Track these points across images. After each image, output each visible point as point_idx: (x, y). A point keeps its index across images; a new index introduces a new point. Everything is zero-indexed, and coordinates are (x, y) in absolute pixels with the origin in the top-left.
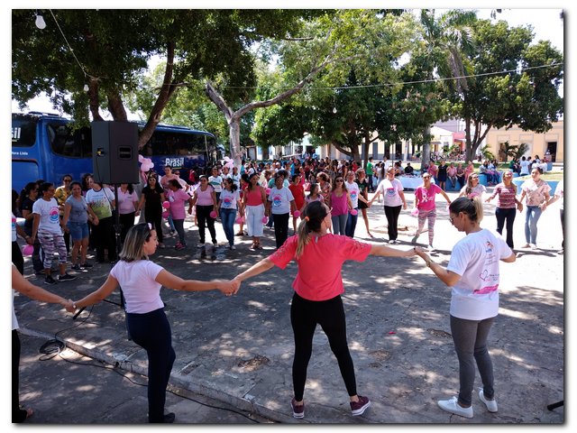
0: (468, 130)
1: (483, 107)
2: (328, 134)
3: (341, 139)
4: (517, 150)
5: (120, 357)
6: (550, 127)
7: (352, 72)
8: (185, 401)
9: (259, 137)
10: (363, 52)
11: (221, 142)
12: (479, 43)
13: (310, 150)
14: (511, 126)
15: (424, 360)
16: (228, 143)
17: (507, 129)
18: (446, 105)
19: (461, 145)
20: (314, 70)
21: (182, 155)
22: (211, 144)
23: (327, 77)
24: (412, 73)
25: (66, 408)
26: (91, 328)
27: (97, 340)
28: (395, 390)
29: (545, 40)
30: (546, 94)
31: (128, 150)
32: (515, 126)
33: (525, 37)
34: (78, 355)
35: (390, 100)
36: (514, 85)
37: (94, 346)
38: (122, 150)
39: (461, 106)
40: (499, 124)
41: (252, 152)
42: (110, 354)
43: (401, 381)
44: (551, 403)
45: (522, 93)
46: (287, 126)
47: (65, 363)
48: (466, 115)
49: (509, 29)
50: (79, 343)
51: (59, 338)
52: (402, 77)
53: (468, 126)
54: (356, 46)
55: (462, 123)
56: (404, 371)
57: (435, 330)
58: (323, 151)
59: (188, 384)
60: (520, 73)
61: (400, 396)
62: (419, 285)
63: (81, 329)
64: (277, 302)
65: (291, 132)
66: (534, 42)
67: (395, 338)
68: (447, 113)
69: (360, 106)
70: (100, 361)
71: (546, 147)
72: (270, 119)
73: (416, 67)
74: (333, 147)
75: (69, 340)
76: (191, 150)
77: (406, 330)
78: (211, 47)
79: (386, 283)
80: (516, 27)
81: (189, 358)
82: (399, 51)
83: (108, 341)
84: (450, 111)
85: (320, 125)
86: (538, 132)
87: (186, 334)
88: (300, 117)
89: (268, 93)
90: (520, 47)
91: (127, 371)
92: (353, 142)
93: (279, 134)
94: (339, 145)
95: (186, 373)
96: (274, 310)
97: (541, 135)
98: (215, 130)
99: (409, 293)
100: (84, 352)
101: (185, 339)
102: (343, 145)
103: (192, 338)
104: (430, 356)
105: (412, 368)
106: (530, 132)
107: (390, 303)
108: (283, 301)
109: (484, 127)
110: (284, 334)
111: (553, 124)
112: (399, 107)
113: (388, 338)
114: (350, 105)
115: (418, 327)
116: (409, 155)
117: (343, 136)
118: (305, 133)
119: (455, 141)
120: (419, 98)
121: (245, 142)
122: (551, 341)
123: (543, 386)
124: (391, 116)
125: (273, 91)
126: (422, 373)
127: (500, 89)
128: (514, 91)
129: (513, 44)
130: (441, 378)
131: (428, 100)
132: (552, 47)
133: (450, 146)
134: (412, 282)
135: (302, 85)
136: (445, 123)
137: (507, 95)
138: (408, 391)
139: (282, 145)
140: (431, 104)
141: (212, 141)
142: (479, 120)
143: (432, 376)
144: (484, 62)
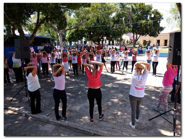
0: (134, 36)
1: (138, 29)
2: (90, 38)
3: (94, 39)
4: (148, 42)
5: (27, 112)
6: (158, 35)
7: (98, 19)
8: (48, 124)
9: (68, 39)
10: (101, 13)
11: (56, 40)
12: (137, 9)
13: (85, 42)
14: (146, 35)
15: (117, 109)
16: (58, 40)
17: (145, 36)
18: (127, 29)
19: (132, 41)
20: (85, 18)
21: (43, 45)
22: (53, 41)
23: (90, 20)
24: (116, 19)
25: (11, 128)
26: (17, 103)
27: (19, 107)
28: (109, 118)
29: (156, 9)
30: (156, 25)
31: (27, 48)
32: (148, 35)
33: (150, 8)
34: (13, 112)
35: (109, 27)
36: (147, 23)
37: (18, 109)
38: (25, 48)
39: (131, 29)
40: (143, 34)
41: (66, 43)
42: (24, 111)
43: (111, 115)
44: (150, 119)
45: (149, 25)
46: (77, 35)
47: (9, 115)
48: (133, 32)
49: (145, 5)
50: (13, 108)
51: (6, 107)
52: (113, 21)
53: (134, 35)
54: (99, 11)
55: (132, 34)
56: (112, 112)
57: (121, 100)
58: (89, 43)
59: (49, 119)
60: (149, 19)
61: (110, 119)
62: (117, 86)
63: (13, 104)
64: (75, 93)
65: (79, 37)
66: (153, 10)
67: (109, 102)
68: (127, 31)
69: (101, 29)
70: (21, 114)
71: (157, 42)
72: (72, 33)
73: (117, 18)
74: (92, 42)
75: (10, 108)
76: (46, 43)
77: (113, 100)
78: (52, 13)
79: (108, 86)
80: (147, 5)
81: (48, 111)
82: (112, 12)
83: (23, 107)
84: (128, 31)
85: (88, 35)
86: (154, 37)
87: (47, 104)
88: (81, 33)
89: (71, 25)
90: (149, 11)
91: (30, 116)
92: (99, 41)
93: (75, 38)
94: (94, 41)
95: (48, 116)
96: (74, 95)
97: (155, 38)
98: (54, 36)
99: (114, 89)
100: (15, 111)
101: (47, 106)
102: (95, 41)
103: (49, 105)
104: (119, 108)
105: (114, 111)
106: (152, 37)
107: (109, 92)
108: (77, 93)
109: (138, 36)
110: (77, 103)
111: (159, 35)
112: (112, 30)
113: (107, 103)
114: (97, 29)
115: (116, 99)
116: (116, 44)
117: (95, 38)
118: (83, 38)
119: (130, 39)
120: (119, 27)
121: (64, 40)
122: (152, 101)
123: (149, 114)
124: (110, 33)
125: (72, 24)
126: (117, 113)
127: (143, 24)
128: (147, 24)
129: (147, 10)
130: (122, 113)
131: (121, 27)
132: (158, 11)
133: (129, 41)
134: (115, 85)
135: (82, 23)
136: (127, 34)
137: (145, 26)
138: (113, 118)
139: (76, 41)
140: (122, 29)
141: (53, 40)
142: (137, 33)
143: (119, 113)
144: (138, 16)
